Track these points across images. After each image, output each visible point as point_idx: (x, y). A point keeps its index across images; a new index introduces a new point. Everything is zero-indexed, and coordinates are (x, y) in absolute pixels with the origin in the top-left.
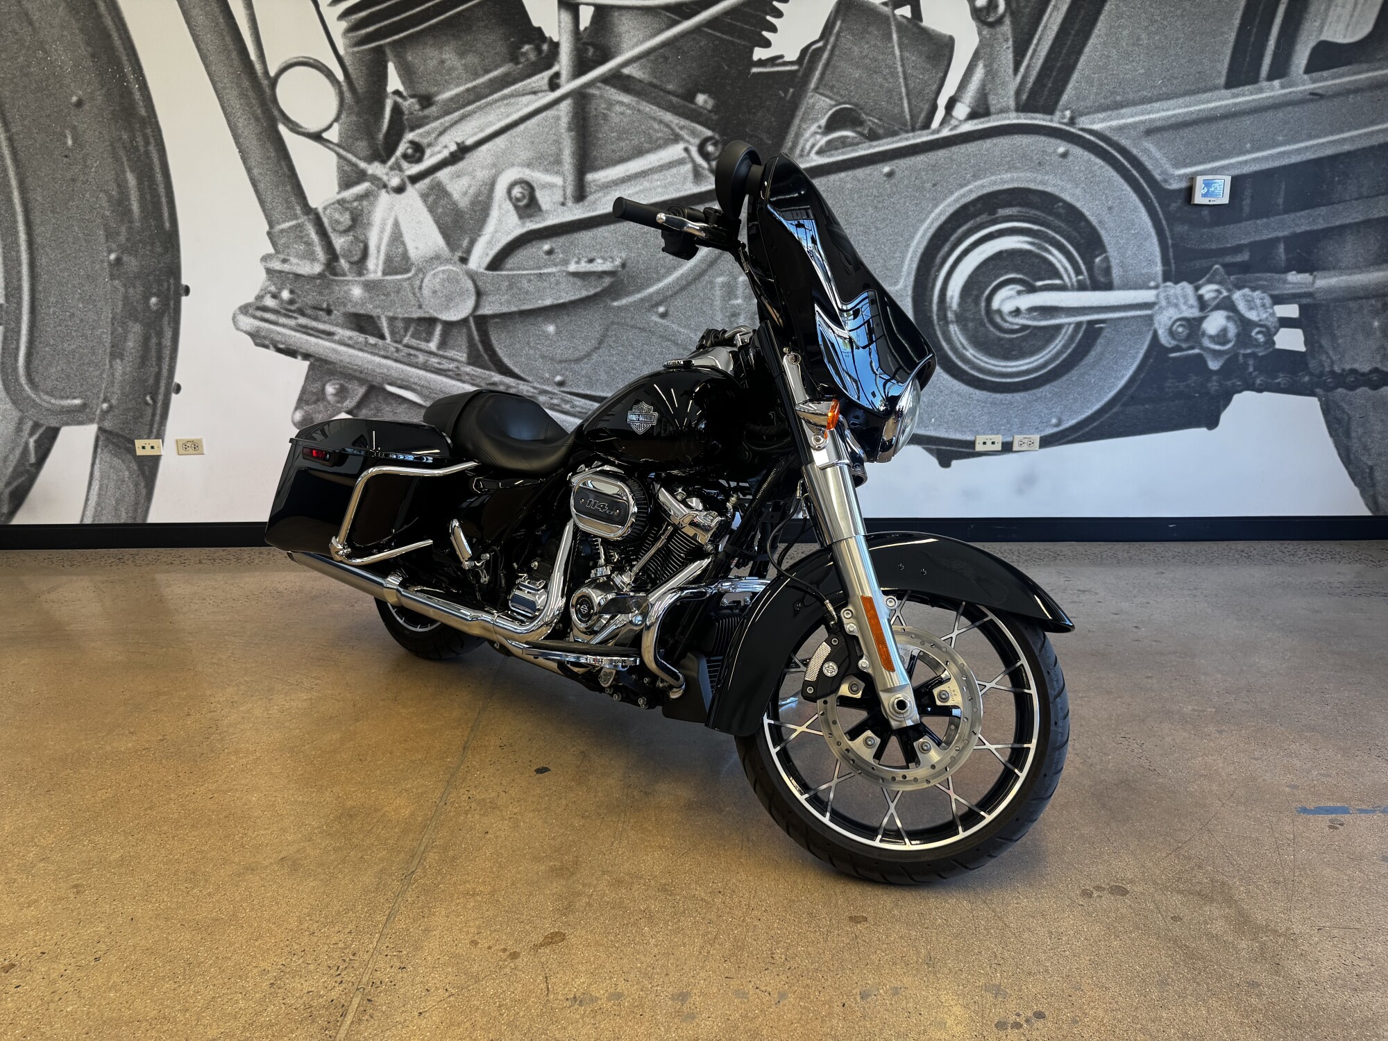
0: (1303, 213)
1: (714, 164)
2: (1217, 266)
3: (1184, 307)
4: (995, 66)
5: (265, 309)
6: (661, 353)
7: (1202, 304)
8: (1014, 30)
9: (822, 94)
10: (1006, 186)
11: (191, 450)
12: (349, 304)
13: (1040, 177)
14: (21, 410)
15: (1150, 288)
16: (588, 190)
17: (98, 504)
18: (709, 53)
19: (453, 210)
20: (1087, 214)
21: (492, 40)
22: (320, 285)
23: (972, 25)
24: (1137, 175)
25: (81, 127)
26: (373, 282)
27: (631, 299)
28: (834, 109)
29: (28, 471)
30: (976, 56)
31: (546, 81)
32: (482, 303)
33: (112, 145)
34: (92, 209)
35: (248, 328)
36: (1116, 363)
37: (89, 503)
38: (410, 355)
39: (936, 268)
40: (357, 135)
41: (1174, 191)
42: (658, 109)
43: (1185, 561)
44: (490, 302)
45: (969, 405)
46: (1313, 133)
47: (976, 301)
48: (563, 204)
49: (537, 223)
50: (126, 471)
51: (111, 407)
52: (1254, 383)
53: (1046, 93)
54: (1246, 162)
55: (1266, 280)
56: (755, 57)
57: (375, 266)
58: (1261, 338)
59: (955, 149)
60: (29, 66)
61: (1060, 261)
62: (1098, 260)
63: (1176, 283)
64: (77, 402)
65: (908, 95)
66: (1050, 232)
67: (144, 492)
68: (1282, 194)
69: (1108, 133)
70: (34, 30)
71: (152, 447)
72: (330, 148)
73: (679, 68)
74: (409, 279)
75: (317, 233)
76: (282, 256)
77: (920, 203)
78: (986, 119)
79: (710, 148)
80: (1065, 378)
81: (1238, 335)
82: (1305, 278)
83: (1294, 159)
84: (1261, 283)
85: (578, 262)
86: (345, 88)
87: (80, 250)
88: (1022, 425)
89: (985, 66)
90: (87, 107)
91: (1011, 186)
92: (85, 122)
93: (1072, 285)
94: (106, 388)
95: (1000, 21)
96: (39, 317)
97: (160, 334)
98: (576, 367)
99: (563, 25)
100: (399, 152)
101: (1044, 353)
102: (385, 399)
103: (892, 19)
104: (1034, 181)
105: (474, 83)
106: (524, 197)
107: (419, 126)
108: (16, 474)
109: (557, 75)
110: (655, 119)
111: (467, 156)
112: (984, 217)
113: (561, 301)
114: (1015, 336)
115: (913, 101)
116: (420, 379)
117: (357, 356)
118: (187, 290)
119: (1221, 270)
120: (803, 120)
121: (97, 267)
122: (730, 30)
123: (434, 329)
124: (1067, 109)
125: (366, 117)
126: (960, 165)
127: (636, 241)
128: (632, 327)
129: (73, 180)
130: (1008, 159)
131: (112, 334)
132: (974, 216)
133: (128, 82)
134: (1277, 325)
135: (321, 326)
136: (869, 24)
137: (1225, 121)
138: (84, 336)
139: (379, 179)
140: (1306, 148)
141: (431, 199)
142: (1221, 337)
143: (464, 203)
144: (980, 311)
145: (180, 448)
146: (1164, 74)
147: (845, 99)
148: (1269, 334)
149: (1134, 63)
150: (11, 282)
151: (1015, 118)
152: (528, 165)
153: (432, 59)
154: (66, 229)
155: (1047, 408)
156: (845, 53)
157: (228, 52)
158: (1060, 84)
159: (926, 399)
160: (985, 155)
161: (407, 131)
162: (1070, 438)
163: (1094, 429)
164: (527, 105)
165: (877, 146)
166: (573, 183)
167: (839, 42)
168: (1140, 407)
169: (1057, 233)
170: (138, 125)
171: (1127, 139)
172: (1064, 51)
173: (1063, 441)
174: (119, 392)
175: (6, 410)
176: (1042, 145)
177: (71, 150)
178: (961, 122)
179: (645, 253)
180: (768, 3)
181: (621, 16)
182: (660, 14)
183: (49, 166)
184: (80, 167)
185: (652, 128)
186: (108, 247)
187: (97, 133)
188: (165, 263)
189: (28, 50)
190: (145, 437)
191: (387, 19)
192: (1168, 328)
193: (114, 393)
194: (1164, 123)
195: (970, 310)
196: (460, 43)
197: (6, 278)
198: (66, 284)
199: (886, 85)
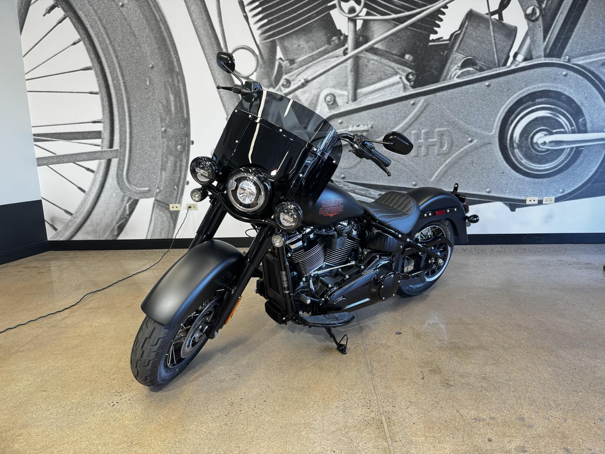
1: (412, 83)
4: (535, 38)
8: (543, 23)
9: (459, 53)
10: (540, 89)
11: (192, 208)
13: (555, 85)
14: (124, 193)
15: (604, 132)
16: (358, 96)
17: (153, 231)
18: (411, 37)
20: (576, 100)
21: (320, 35)
23: (525, 22)
24: (598, 83)
25: (153, 77)
28: (465, 59)
29: (125, 218)
30: (527, 35)
31: (342, 51)
33: (165, 84)
34: (156, 110)
36: (589, 165)
37: (150, 230)
39: (509, 125)
40: (263, 77)
42: (389, 62)
45: (524, 184)
47: (527, 139)
48: (347, 103)
49: (336, 111)
50: (165, 217)
51: (160, 191)
53: (557, 49)
56: (431, 38)
59: (517, 74)
60: (133, 53)
61: (563, 121)
62: (580, 120)
64: (147, 189)
65: (497, 52)
66: (559, 108)
67: (172, 225)
69: (585, 65)
70: (136, 38)
73: (398, 44)
77: (502, 98)
78: (531, 61)
79: (411, 77)
80: (566, 172)
85: (353, 127)
86: (259, 57)
87: (150, 127)
89: (531, 38)
90: (155, 69)
91: (542, 89)
92: (155, 75)
93: (569, 131)
94: (159, 183)
95: (537, 19)
96: (133, 154)
97: (181, 161)
98: (350, 171)
99: (350, 28)
100: (281, 83)
101: (557, 161)
103: (490, 20)
104: (552, 87)
105: (312, 54)
106: (331, 100)
107: (289, 72)
108: (121, 219)
109: (347, 49)
110: (387, 66)
111: (308, 84)
112: (530, 103)
114: (543, 154)
115: (499, 55)
118: (193, 143)
120: (451, 64)
121: (157, 133)
122: (420, 27)
124: (567, 56)
125: (267, 69)
126: (519, 81)
127: (378, 117)
129: (149, 98)
130: (541, 78)
131: (162, 161)
132: (526, 102)
133: (172, 58)
136: (480, 23)
138: (150, 162)
143: (306, 104)
144: (528, 143)
145: (188, 208)
147: (469, 54)
149: (597, 35)
150: (122, 140)
151: (543, 60)
152: (333, 87)
153: (295, 44)
154: (145, 118)
155: (558, 185)
156: (469, 35)
157: (213, 44)
158: (564, 45)
159: (504, 182)
160: (531, 76)
161: (284, 74)
162: (568, 198)
163: (579, 194)
164: (334, 62)
165: (483, 74)
166: (352, 94)
167: (467, 31)
168: (599, 184)
169: (562, 109)
170: (175, 75)
171: (594, 67)
172: (566, 31)
173: (565, 199)
174: (164, 185)
175: (118, 192)
176: (556, 71)
177: (148, 86)
178: (520, 63)
179: (381, 122)
180: (436, 16)
181: (374, 23)
182: (391, 22)
183: (139, 93)
184: (151, 93)
185: (386, 69)
186: (161, 125)
187: (159, 79)
188: (184, 132)
189: (133, 47)
190: (174, 203)
191: (277, 29)
193: (161, 185)
195: (524, 143)
196: (307, 37)
197: (120, 139)
198: (144, 141)
199: (487, 48)
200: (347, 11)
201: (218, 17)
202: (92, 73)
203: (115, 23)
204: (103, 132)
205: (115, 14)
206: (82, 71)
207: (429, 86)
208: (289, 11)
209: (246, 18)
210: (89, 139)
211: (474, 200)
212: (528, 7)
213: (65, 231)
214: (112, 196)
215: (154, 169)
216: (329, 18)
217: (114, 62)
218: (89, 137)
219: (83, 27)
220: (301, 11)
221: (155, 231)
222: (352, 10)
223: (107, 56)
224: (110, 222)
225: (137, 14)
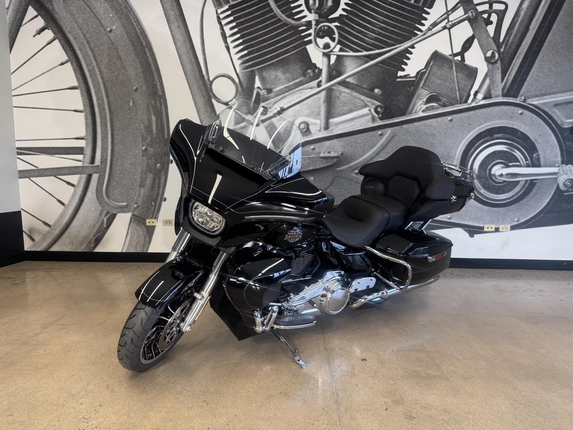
1: (380, 115)
3: (570, 175)
4: (494, 79)
6: (355, 189)
8: (502, 65)
9: (425, 89)
10: (498, 126)
11: (168, 224)
13: (511, 122)
14: (102, 207)
15: (556, 167)
16: (330, 125)
17: (129, 244)
18: (381, 73)
20: (530, 137)
21: (296, 68)
23: (485, 64)
24: (551, 122)
25: (136, 99)
27: (344, 167)
28: (429, 95)
29: (103, 231)
30: (486, 76)
31: (316, 84)
33: (147, 105)
34: (137, 129)
36: (542, 197)
37: (126, 244)
40: (243, 104)
41: (566, 128)
42: (359, 95)
45: (482, 212)
47: (485, 170)
48: (320, 131)
49: (309, 138)
50: (141, 231)
51: (138, 206)
53: (514, 90)
56: (399, 75)
59: (477, 111)
60: (119, 76)
61: (519, 155)
62: (534, 155)
63: (567, 165)
64: (125, 204)
65: (459, 90)
66: (515, 144)
67: (148, 240)
69: (539, 106)
71: (153, 222)
73: (369, 79)
77: (463, 132)
78: (490, 99)
79: (379, 110)
80: (521, 202)
85: (324, 153)
86: (239, 86)
87: (131, 145)
88: (503, 221)
89: (490, 79)
90: (139, 91)
92: (138, 97)
93: (524, 165)
94: (137, 199)
95: (496, 62)
96: (113, 171)
97: (160, 178)
99: (324, 62)
100: (258, 111)
101: (512, 192)
103: (453, 61)
104: (509, 124)
105: (288, 84)
106: (305, 128)
107: (266, 101)
108: (98, 232)
109: (321, 81)
110: (358, 98)
111: (284, 112)
112: (488, 138)
113: (316, 168)
114: (501, 185)
115: (461, 93)
118: (172, 162)
120: (417, 99)
121: (137, 152)
122: (389, 64)
124: (522, 96)
125: (246, 97)
126: (479, 117)
127: (348, 145)
128: (344, 178)
129: (131, 118)
130: (499, 115)
131: (141, 178)
132: (485, 137)
133: (156, 82)
136: (444, 63)
139: (250, 121)
143: (281, 130)
144: (486, 174)
145: (163, 223)
146: (562, 83)
147: (434, 91)
149: (549, 79)
150: (104, 157)
151: (501, 99)
152: (308, 116)
153: (273, 75)
154: (127, 137)
155: (513, 214)
156: (434, 74)
157: (195, 71)
158: (520, 86)
160: (489, 113)
161: (261, 102)
162: (522, 227)
163: (532, 223)
164: (308, 93)
165: (445, 109)
166: (324, 123)
167: (432, 70)
168: (552, 215)
169: (518, 144)
170: (158, 98)
171: (547, 108)
172: (522, 74)
173: (520, 228)
174: (141, 200)
175: (96, 206)
176: (512, 110)
177: (131, 107)
178: (480, 100)
179: (351, 150)
180: (404, 55)
181: (347, 59)
182: (362, 58)
183: (122, 113)
184: (134, 113)
185: (357, 102)
186: (142, 144)
187: (142, 101)
188: (164, 151)
189: (119, 70)
190: (150, 218)
191: (256, 60)
192: (563, 183)
193: (139, 201)
194: (562, 102)
195: (482, 174)
196: (284, 69)
197: (102, 155)
198: (125, 158)
199: (450, 86)
200: (322, 47)
201: (201, 46)
202: (77, 92)
203: (103, 47)
204: (85, 148)
205: (103, 39)
206: (68, 90)
207: (396, 118)
208: (267, 44)
209: (228, 48)
210: (72, 154)
211: (435, 225)
212: (488, 51)
213: (42, 242)
214: (90, 210)
215: (133, 185)
216: (305, 53)
217: (99, 83)
218: (71, 152)
219: (71, 49)
220: (279, 45)
221: (131, 245)
222: (327, 46)
223: (93, 77)
224: (87, 234)
225: (124, 39)
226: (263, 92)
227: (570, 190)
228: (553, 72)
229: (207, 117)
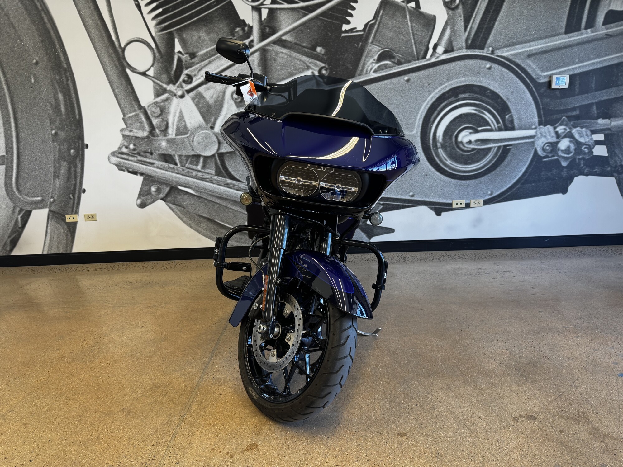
0: (604, 91)
2: (564, 117)
3: (549, 137)
4: (456, 28)
5: (122, 153)
7: (558, 135)
8: (464, 11)
9: (375, 45)
10: (463, 84)
11: (91, 219)
12: (161, 150)
13: (478, 79)
14: (14, 203)
15: (533, 129)
17: (50, 245)
18: (322, 28)
19: (207, 105)
20: (501, 95)
21: (222, 26)
22: (147, 141)
23: (444, 10)
24: (525, 76)
25: (38, 74)
26: (171, 139)
28: (381, 51)
29: (18, 231)
30: (446, 24)
32: (221, 147)
33: (52, 81)
34: (43, 111)
35: (115, 162)
36: (518, 165)
37: (46, 244)
38: (189, 172)
40: (162, 72)
41: (542, 83)
42: (299, 55)
43: (554, 257)
44: (225, 147)
45: (449, 186)
46: (608, 53)
47: (451, 137)
50: (62, 229)
51: (54, 201)
52: (584, 172)
53: (480, 40)
54: (576, 68)
55: (588, 123)
56: (343, 29)
57: (172, 132)
58: (586, 150)
59: (438, 67)
60: (14, 47)
61: (489, 118)
62: (507, 117)
63: (545, 126)
64: (39, 198)
65: (415, 43)
66: (484, 104)
67: (70, 238)
68: (594, 82)
69: (510, 57)
70: (16, 31)
71: (73, 218)
72: (150, 79)
73: (308, 35)
74: (187, 137)
75: (145, 118)
76: (129, 129)
77: (422, 93)
78: (452, 53)
79: (324, 72)
80: (493, 172)
81: (575, 149)
82: (606, 121)
83: (599, 66)
84: (585, 124)
86: (156, 51)
87: (38, 129)
88: (474, 195)
89: (451, 28)
90: (40, 65)
91: (465, 84)
92: (40, 72)
93: (496, 129)
94: (52, 192)
95: (457, 7)
96: (21, 161)
97: (75, 167)
99: (254, 18)
100: (181, 79)
101: (484, 161)
102: (178, 192)
103: (406, 9)
104: (476, 81)
106: (239, 97)
107: (190, 67)
108: (13, 232)
109: (252, 41)
110: (298, 59)
112: (453, 99)
114: (469, 153)
115: (418, 46)
116: (194, 183)
117: (165, 174)
118: (87, 146)
119: (566, 119)
120: (366, 57)
121: (47, 137)
122: (331, 17)
123: (200, 160)
124: (490, 47)
125: (166, 64)
126: (440, 75)
129: (35, 98)
130: (463, 71)
131: (54, 167)
132: (448, 98)
133: (58, 52)
134: (594, 144)
135: (148, 160)
136: (395, 11)
137: (565, 49)
138: (42, 168)
139: (173, 92)
140: (605, 60)
141: (196, 100)
142: (567, 151)
143: (211, 102)
144: (452, 142)
145: (86, 218)
146: (536, 28)
147: (386, 46)
148: (590, 148)
149: (521, 24)
150: (8, 145)
151: (465, 52)
153: (195, 36)
154: (32, 120)
155: (486, 187)
156: (385, 26)
157: (103, 37)
158: (486, 36)
159: (428, 184)
160: (452, 70)
161: (185, 69)
162: (497, 200)
163: (507, 196)
165: (401, 68)
167: (382, 21)
168: (530, 185)
169: (487, 104)
170: (63, 72)
171: (519, 59)
172: (488, 20)
173: (494, 202)
174: (58, 193)
175: (7, 203)
176: (479, 64)
177: (33, 84)
178: (440, 55)
180: (348, 4)
181: (281, 13)
182: (299, 11)
183: (24, 92)
184: (37, 92)
185: (297, 63)
186: (51, 128)
187: (45, 76)
188: (77, 134)
189: (13, 40)
190: (70, 213)
191: (174, 19)
192: (541, 147)
193: (55, 194)
194: (536, 51)
195: (448, 142)
196: (207, 28)
197: (6, 144)
198: (33, 145)
199: (405, 39)
201: (107, 6)
209: (139, 7)
211: (397, 205)
216: (230, 7)
221: (52, 245)
225: (15, 3)
226: (185, 57)
227: (550, 155)
228: (524, 15)
229: (122, 91)
